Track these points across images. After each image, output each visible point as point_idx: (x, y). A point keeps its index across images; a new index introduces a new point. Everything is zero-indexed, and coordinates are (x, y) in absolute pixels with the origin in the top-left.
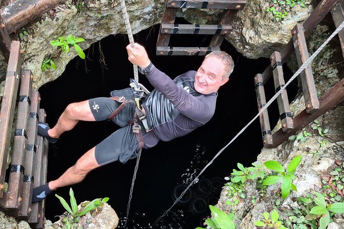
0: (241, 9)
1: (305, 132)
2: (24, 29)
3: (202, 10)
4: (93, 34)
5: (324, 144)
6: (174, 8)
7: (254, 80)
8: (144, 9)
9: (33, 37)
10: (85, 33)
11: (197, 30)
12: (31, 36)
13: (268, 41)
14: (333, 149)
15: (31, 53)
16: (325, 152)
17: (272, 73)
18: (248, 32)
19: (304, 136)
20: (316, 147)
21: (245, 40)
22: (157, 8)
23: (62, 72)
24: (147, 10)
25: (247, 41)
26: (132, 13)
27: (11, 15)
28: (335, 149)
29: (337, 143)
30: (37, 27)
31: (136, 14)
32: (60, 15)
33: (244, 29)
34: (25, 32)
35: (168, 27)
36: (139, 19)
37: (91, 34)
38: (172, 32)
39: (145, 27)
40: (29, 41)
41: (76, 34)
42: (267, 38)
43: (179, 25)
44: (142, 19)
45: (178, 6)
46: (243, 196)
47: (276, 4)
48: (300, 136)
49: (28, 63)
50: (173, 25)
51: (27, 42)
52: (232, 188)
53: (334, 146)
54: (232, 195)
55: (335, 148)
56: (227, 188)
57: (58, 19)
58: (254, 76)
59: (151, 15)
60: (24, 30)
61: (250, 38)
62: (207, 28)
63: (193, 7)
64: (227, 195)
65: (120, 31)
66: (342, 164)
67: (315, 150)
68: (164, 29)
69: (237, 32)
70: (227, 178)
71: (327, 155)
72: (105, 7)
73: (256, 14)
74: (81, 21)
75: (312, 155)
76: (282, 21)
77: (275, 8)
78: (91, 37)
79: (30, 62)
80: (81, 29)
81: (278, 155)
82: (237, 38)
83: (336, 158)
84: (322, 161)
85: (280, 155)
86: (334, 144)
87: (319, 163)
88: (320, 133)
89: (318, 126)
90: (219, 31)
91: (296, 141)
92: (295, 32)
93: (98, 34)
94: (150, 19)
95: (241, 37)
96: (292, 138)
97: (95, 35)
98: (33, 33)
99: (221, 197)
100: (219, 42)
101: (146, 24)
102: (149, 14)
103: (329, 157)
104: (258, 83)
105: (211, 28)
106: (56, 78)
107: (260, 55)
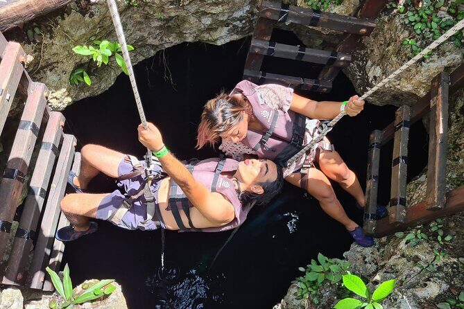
0: (368, 34)
1: (419, 231)
2: (35, 24)
3: (311, 27)
4: (159, 38)
5: (441, 257)
6: (269, 19)
7: (369, 137)
8: (233, 12)
9: (51, 38)
10: (146, 35)
11: (301, 55)
12: (48, 36)
13: (398, 87)
14: (452, 267)
15: (49, 59)
16: (440, 269)
17: (393, 135)
18: (373, 68)
19: (416, 236)
20: (429, 258)
21: (368, 79)
22: (252, 14)
23: (110, 85)
24: (238, 14)
25: (370, 80)
26: (215, 17)
27: (7, 4)
28: (454, 268)
29: (461, 259)
30: (57, 24)
31: (221, 18)
32: (97, 10)
33: (369, 63)
34: (37, 30)
35: (260, 45)
36: (227, 25)
37: (155, 38)
38: (265, 53)
39: (235, 37)
40: (44, 42)
41: (133, 36)
42: (398, 83)
43: (277, 44)
44: (231, 26)
45: (275, 17)
46: (316, 300)
47: (419, 35)
48: (410, 236)
49: (48, 72)
50: (268, 43)
51: (41, 43)
52: (304, 286)
53: (455, 263)
54: (302, 296)
55: (455, 266)
56: (299, 284)
57: (92, 15)
58: (371, 133)
59: (244, 22)
60: (36, 26)
61: (375, 77)
62: (315, 54)
63: (297, 22)
64: (295, 294)
65: (199, 38)
66: (459, 294)
67: (426, 262)
68: (254, 47)
69: (358, 65)
70: (302, 269)
71: (441, 275)
72: (171, 5)
73: (389, 45)
74: (139, 20)
75: (419, 269)
76: (423, 63)
77: (417, 42)
78: (156, 42)
79: (51, 70)
80: (140, 30)
81: (378, 249)
82: (358, 73)
83: (452, 282)
84: (431, 283)
85: (382, 250)
86: (455, 260)
87: (426, 285)
88: (439, 238)
89: (440, 226)
90: (332, 61)
91: (404, 241)
92: (436, 84)
93: (167, 39)
94: (242, 28)
95: (363, 74)
96: (399, 234)
97: (162, 40)
98: (51, 32)
99: (288, 294)
100: (331, 74)
101: (237, 34)
102: (241, 21)
103: (442, 279)
104: (374, 144)
105: (322, 55)
106: (100, 93)
107: (386, 101)
